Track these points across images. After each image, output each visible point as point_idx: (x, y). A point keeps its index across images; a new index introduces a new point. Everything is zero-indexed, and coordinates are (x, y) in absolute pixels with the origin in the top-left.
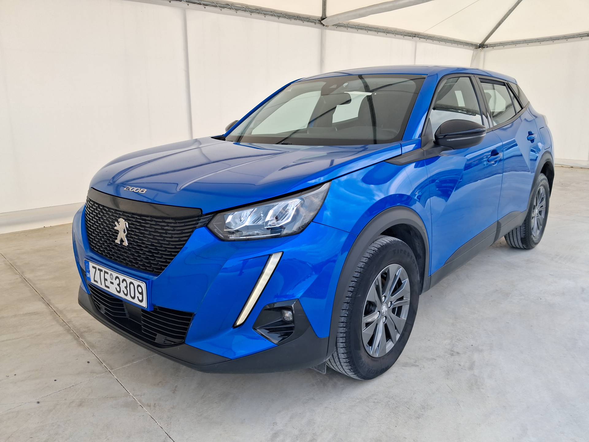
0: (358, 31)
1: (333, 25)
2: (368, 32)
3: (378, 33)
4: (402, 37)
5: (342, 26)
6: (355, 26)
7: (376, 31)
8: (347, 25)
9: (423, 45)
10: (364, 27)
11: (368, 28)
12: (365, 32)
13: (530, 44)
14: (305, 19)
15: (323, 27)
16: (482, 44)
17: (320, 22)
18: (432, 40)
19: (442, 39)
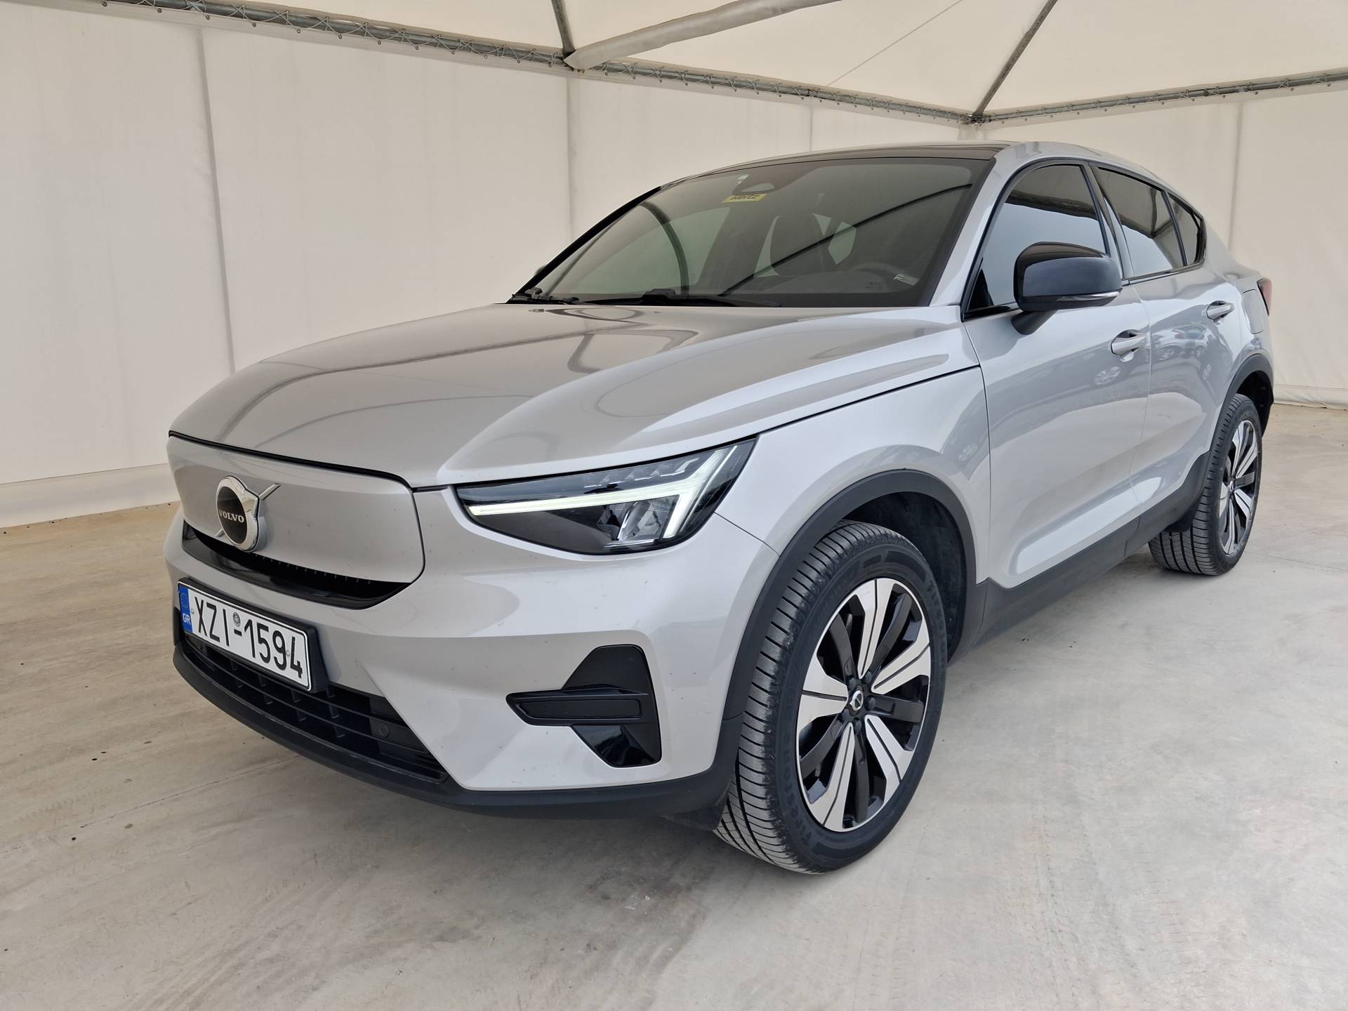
0: (661, 81)
1: (597, 68)
2: (687, 84)
3: (713, 88)
4: (775, 95)
5: (621, 71)
6: (652, 71)
7: (707, 82)
8: (632, 67)
10: (677, 72)
11: (687, 76)
12: (681, 84)
13: (1082, 113)
14: (521, 54)
15: (571, 72)
16: (978, 113)
17: (561, 61)
18: (852, 103)
19: (880, 102)
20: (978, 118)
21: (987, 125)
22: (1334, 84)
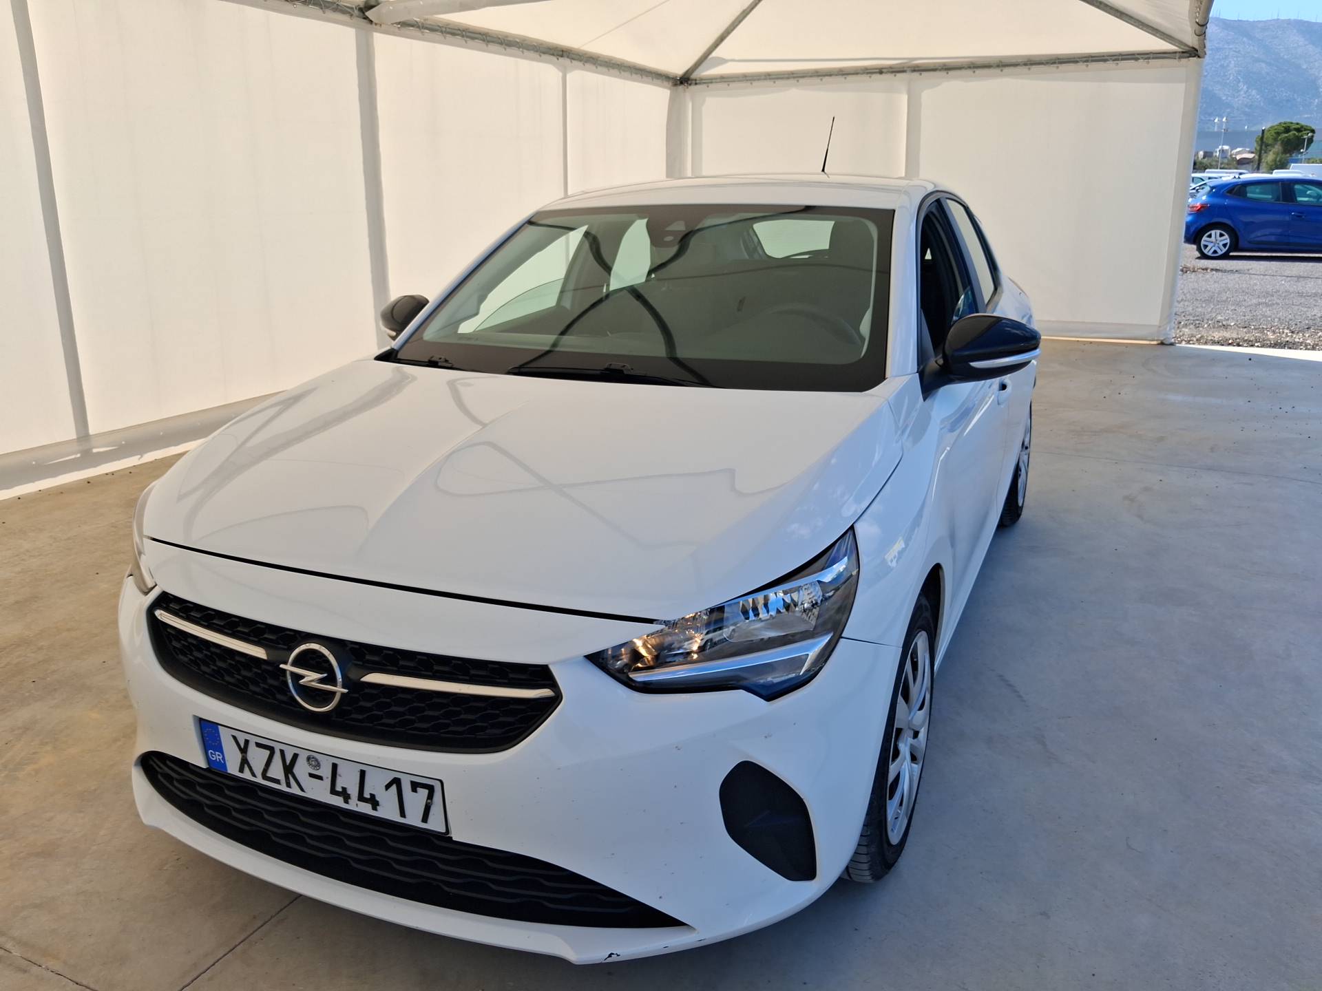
0: (444, 38)
1: (392, 24)
2: (466, 42)
3: (487, 45)
4: (536, 55)
5: (413, 26)
6: (439, 28)
7: (484, 40)
8: (422, 24)
9: (580, 77)
10: (459, 30)
11: (468, 34)
12: (462, 41)
13: (778, 82)
14: (327, 5)
15: (369, 25)
16: (686, 77)
17: (361, 14)
18: (595, 64)
19: (614, 64)
20: (684, 80)
21: (693, 88)
22: (978, 71)
